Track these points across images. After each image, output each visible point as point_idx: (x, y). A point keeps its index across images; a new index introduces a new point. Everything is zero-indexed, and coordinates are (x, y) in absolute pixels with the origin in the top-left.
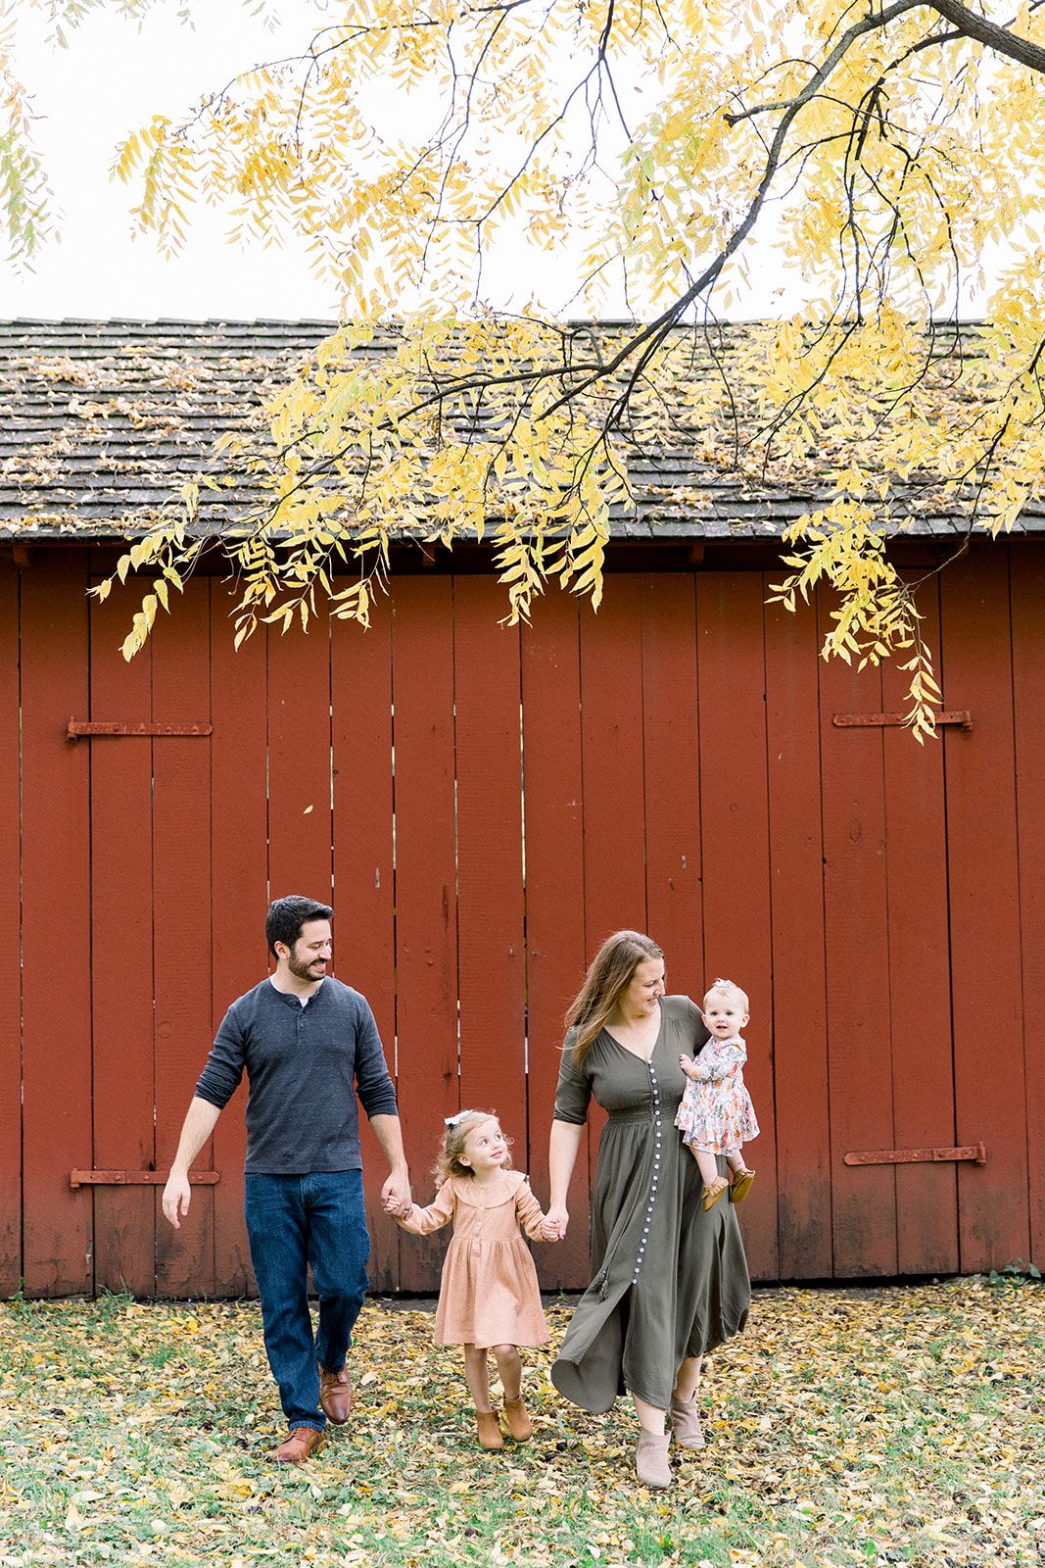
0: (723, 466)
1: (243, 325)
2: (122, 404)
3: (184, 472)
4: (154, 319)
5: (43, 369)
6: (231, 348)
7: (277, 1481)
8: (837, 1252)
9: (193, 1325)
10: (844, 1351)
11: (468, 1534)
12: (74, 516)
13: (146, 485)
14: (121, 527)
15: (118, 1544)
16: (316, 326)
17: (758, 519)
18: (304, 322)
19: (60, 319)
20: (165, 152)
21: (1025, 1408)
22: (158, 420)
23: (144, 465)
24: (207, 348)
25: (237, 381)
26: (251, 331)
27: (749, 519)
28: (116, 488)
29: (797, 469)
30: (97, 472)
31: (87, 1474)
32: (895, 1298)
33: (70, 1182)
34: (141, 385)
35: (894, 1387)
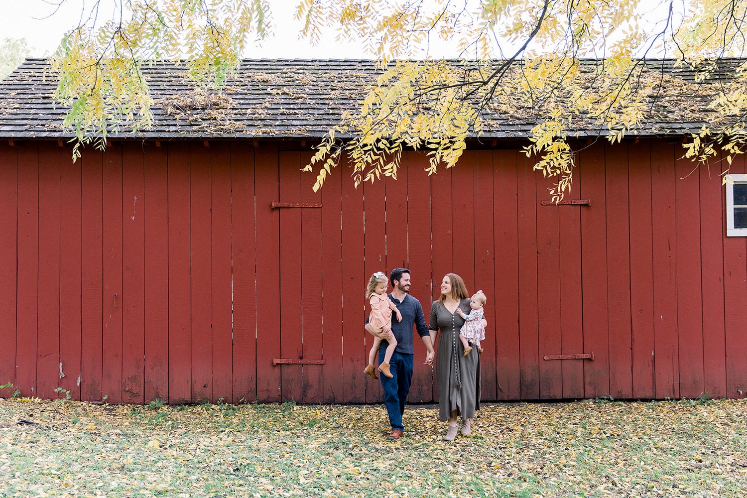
0: (501, 112)
1: (325, 61)
2: (286, 90)
3: (311, 114)
4: (293, 59)
5: (257, 77)
6: (322, 69)
7: (368, 468)
8: (541, 390)
9: (318, 413)
10: (551, 425)
11: (440, 487)
12: (274, 130)
13: (298, 119)
14: (291, 134)
15: (320, 489)
16: (351, 61)
17: (516, 131)
18: (346, 60)
19: (260, 59)
20: (313, 9)
21: (621, 446)
22: (299, 95)
23: (296, 111)
24: (313, 69)
25: (325, 81)
26: (328, 63)
27: (513, 131)
28: (287, 120)
29: (528, 113)
30: (280, 114)
31: (302, 465)
32: (562, 407)
33: (273, 363)
34: (290, 83)
35: (573, 438)
